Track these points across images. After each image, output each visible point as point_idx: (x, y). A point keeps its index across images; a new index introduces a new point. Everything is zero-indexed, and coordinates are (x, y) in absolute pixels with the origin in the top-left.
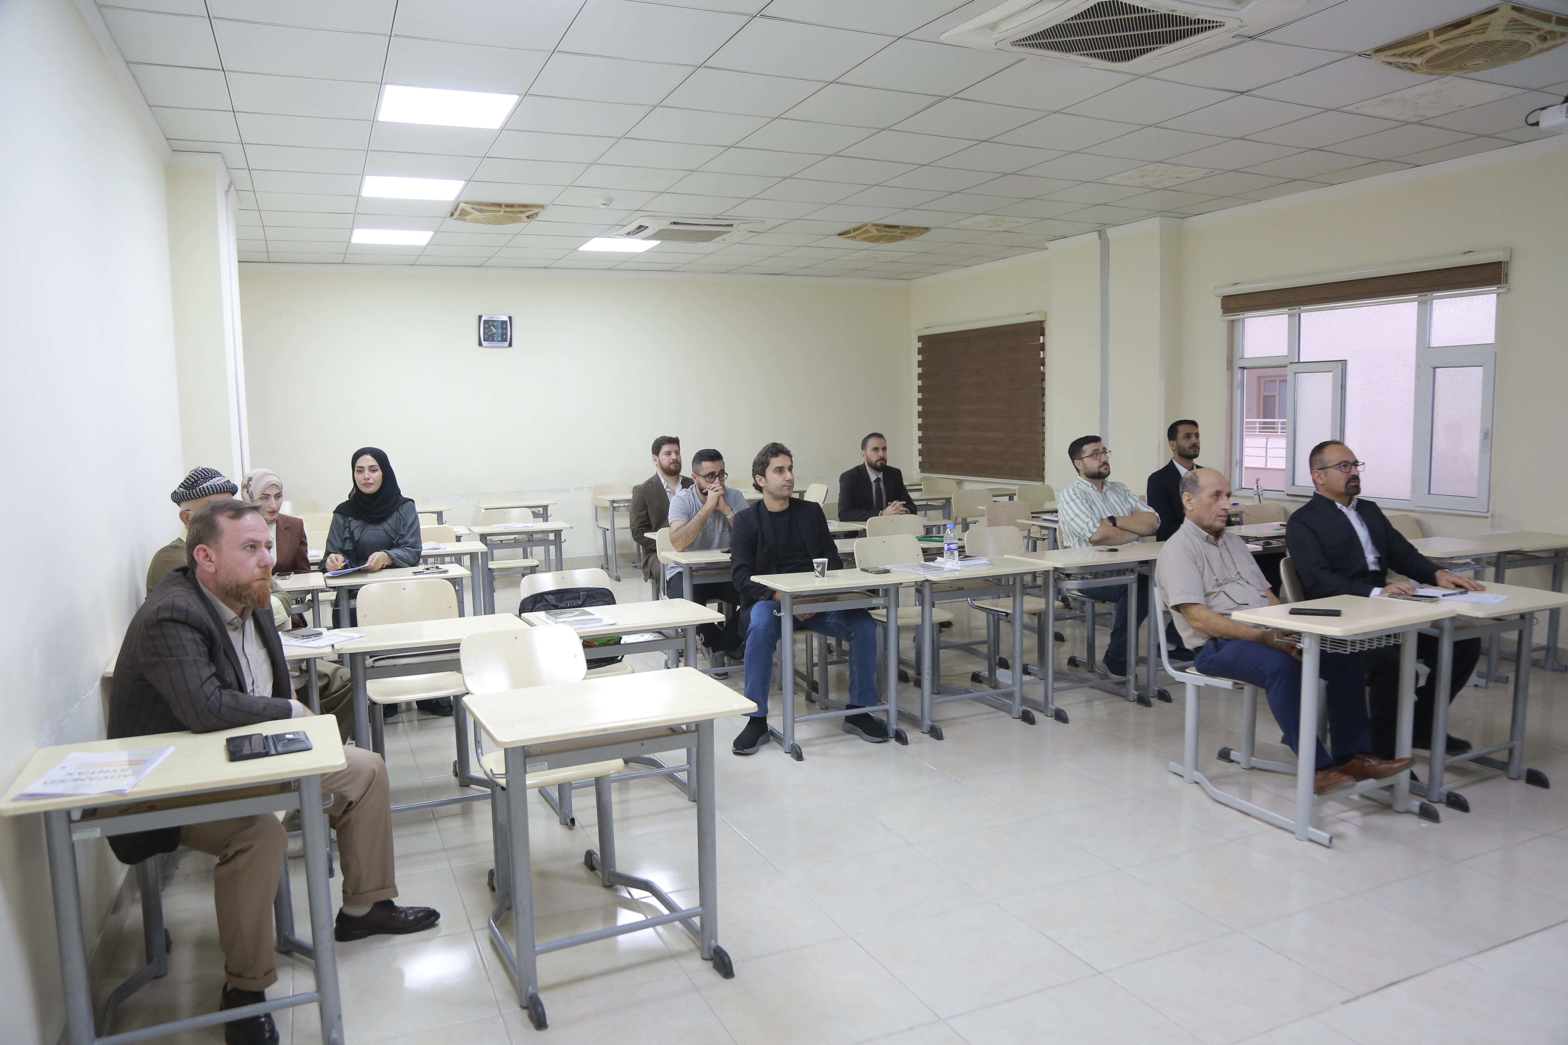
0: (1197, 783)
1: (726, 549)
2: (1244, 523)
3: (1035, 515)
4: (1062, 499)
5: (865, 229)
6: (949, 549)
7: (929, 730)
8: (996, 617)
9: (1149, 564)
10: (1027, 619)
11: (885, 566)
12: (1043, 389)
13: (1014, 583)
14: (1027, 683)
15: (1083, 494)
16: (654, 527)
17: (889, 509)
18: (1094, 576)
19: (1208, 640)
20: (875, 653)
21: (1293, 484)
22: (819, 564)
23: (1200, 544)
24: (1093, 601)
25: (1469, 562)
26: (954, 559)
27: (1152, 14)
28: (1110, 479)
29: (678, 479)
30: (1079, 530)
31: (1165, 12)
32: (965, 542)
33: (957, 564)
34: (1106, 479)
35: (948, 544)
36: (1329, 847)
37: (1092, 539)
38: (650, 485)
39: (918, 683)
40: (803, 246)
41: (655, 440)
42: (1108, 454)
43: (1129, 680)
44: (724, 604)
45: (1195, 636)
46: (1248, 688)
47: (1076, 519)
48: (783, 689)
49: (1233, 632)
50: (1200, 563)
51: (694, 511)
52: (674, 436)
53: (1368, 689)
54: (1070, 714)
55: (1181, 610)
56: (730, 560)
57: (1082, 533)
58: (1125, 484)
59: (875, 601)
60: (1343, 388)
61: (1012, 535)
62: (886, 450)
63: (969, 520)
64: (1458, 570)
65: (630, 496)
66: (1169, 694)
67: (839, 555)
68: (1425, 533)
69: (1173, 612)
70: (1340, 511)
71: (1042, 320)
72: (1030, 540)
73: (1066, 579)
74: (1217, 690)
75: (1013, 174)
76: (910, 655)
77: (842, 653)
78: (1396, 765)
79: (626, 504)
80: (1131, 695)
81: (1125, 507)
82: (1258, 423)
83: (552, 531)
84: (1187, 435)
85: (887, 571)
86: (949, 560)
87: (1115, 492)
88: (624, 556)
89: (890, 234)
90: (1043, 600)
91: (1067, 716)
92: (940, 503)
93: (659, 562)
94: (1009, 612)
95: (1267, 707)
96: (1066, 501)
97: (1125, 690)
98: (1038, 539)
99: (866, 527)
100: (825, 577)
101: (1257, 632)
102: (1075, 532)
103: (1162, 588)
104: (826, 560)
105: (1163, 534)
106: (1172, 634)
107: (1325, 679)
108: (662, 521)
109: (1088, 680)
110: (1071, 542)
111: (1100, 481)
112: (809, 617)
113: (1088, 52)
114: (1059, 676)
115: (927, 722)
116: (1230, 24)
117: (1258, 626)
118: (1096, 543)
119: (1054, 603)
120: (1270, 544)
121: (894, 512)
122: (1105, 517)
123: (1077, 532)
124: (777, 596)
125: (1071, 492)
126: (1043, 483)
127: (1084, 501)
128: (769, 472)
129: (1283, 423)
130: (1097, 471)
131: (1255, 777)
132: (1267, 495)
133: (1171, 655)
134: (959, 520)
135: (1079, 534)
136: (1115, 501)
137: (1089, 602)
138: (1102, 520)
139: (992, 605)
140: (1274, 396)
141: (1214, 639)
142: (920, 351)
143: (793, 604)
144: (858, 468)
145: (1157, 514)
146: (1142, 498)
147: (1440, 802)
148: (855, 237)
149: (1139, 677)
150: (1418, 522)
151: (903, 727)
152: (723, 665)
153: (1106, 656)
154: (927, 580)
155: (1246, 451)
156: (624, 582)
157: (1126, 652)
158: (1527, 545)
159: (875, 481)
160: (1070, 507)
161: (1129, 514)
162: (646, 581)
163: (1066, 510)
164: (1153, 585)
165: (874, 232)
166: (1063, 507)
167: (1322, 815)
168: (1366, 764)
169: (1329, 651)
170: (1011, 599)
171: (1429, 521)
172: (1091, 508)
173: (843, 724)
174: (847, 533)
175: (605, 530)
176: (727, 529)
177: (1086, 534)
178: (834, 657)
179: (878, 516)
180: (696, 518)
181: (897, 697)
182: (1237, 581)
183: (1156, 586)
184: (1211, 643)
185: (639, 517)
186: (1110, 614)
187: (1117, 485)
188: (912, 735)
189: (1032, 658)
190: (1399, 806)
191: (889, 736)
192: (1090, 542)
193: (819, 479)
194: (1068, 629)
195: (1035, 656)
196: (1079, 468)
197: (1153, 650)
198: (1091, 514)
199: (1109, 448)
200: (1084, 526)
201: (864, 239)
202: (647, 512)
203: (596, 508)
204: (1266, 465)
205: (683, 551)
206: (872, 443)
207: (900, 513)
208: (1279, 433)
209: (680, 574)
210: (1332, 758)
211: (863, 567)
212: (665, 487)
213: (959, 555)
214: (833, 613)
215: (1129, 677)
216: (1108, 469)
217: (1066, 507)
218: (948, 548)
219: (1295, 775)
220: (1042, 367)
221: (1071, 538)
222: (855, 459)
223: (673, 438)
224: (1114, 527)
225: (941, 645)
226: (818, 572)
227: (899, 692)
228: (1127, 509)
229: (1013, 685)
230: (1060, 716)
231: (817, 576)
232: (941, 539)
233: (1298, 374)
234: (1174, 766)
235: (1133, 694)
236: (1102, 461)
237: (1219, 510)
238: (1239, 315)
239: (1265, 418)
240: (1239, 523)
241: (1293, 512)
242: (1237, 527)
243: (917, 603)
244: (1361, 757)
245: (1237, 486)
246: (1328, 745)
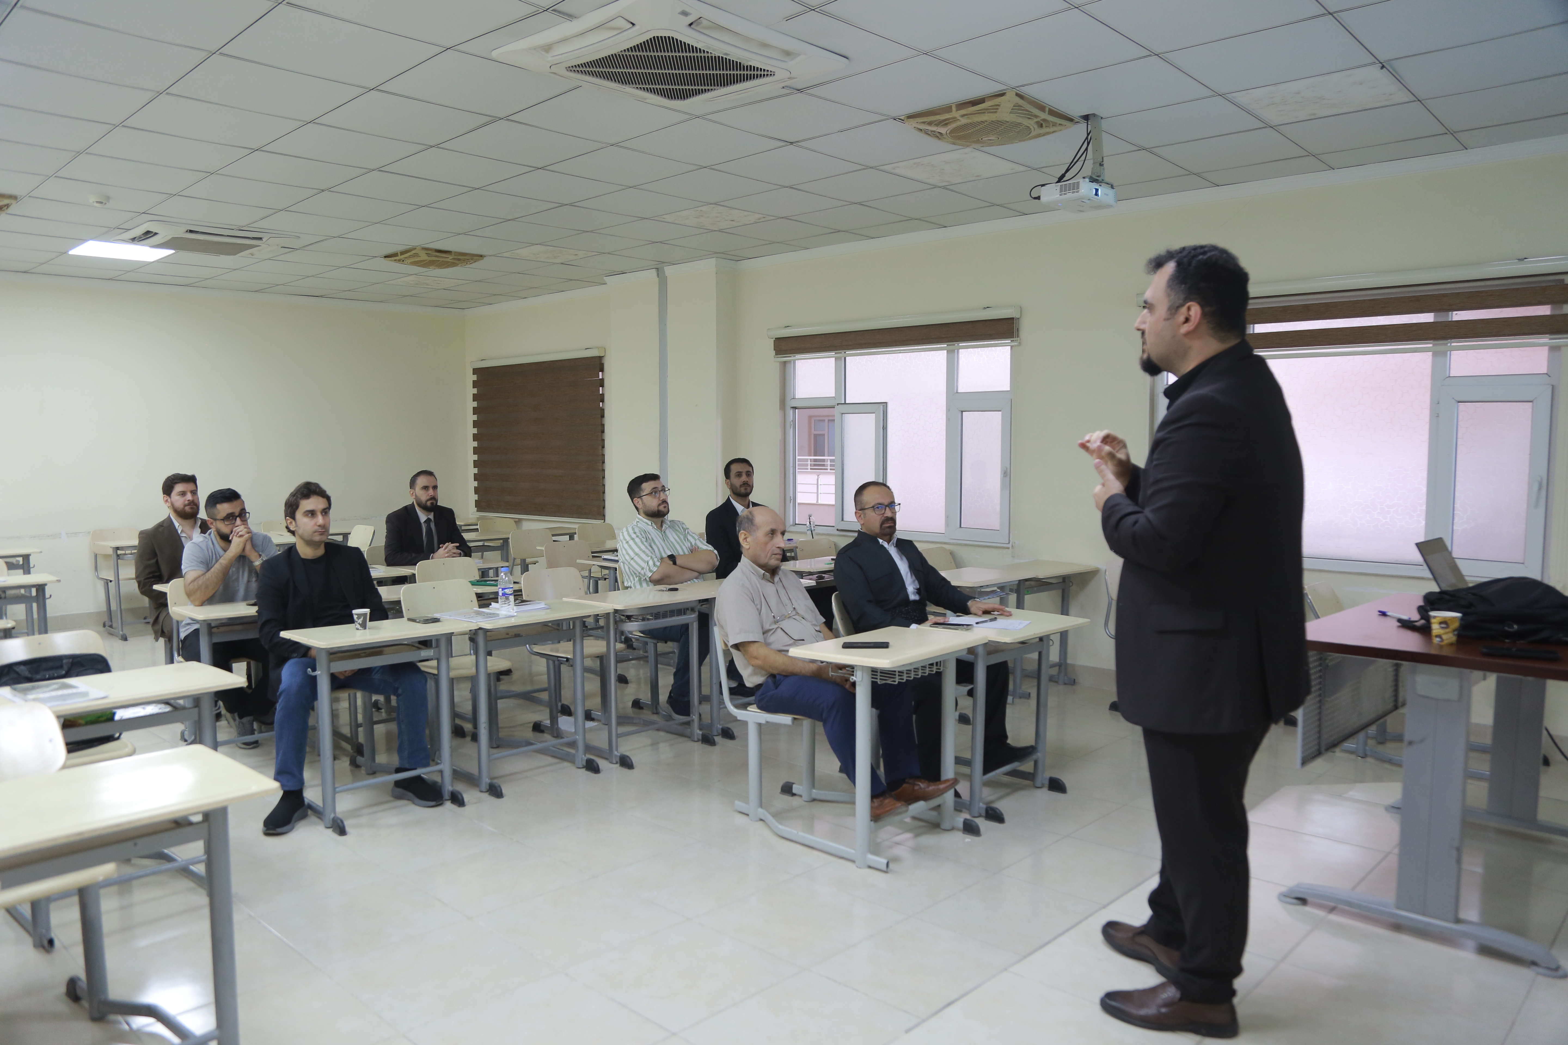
0: (761, 820)
1: (253, 602)
2: (798, 558)
3: (596, 555)
4: (622, 538)
5: (413, 252)
6: (504, 594)
7: (488, 788)
8: (556, 662)
9: (709, 602)
10: (588, 662)
11: (435, 615)
12: (603, 425)
13: (574, 627)
14: (591, 729)
15: (642, 533)
16: (166, 578)
17: (441, 551)
18: (655, 616)
19: (768, 677)
20: (426, 707)
21: (843, 520)
22: (359, 616)
23: (757, 582)
24: (655, 641)
25: (996, 590)
26: (509, 605)
27: (706, 55)
28: (670, 517)
29: (195, 522)
30: (639, 569)
31: (719, 55)
32: (522, 585)
33: (513, 610)
34: (666, 517)
35: (503, 589)
36: (886, 872)
37: (652, 578)
38: (161, 529)
39: (475, 738)
40: (345, 267)
41: (166, 478)
42: (667, 493)
43: (693, 721)
44: (253, 663)
45: (754, 673)
46: (806, 723)
47: (636, 558)
48: (321, 756)
49: (791, 668)
50: (757, 601)
51: (214, 560)
52: (189, 473)
53: (914, 716)
54: (635, 760)
55: (741, 648)
56: (257, 614)
57: (642, 572)
58: (684, 522)
59: (425, 653)
60: (885, 428)
61: (570, 576)
62: (437, 488)
63: (528, 560)
64: (987, 598)
65: (135, 542)
66: (732, 731)
67: (383, 603)
68: (957, 563)
69: (733, 651)
70: (882, 546)
71: (601, 355)
72: (591, 580)
73: (627, 621)
74: (776, 726)
75: (571, 205)
76: (466, 708)
77: (390, 709)
78: (942, 786)
79: (133, 551)
80: (696, 735)
81: (685, 545)
82: (809, 461)
83: (33, 586)
84: (738, 474)
85: (436, 620)
86: (504, 605)
87: (675, 530)
88: (133, 611)
89: (441, 259)
90: (604, 643)
91: (632, 762)
92: (498, 543)
93: (171, 618)
94: (569, 657)
95: (824, 738)
96: (625, 540)
97: (689, 730)
98: (599, 579)
99: (416, 572)
100: (367, 630)
101: (813, 667)
102: (635, 571)
103: (722, 627)
104: (367, 611)
105: (723, 571)
106: (732, 672)
107: (877, 708)
108: (175, 572)
109: (653, 723)
110: (631, 582)
111: (659, 520)
112: (350, 674)
113: (645, 86)
114: (623, 720)
115: (486, 781)
116: (780, 75)
117: (813, 661)
118: (656, 582)
119: (615, 646)
120: (823, 578)
121: (446, 555)
122: (665, 556)
123: (638, 571)
124: (313, 653)
125: (631, 531)
126: (603, 521)
127: (644, 540)
128: (299, 515)
129: (831, 461)
130: (656, 509)
131: (817, 808)
132: (819, 530)
133: (732, 691)
134: (518, 561)
135: (639, 573)
136: (676, 540)
137: (651, 642)
138: (662, 559)
139: (551, 651)
140: (824, 435)
141: (773, 676)
142: (475, 384)
143: (330, 661)
144: (406, 508)
145: (716, 552)
146: (701, 535)
147: (980, 816)
148: (403, 261)
149: (703, 716)
150: (952, 554)
151: (460, 787)
152: (252, 732)
153: (670, 697)
154: (480, 629)
155: (799, 488)
156: (131, 641)
157: (689, 692)
158: (1042, 573)
159: (425, 522)
160: (630, 546)
161: (688, 552)
162: (157, 640)
163: (625, 550)
164: (713, 624)
165: (424, 257)
166: (623, 546)
167: (879, 840)
168: (916, 788)
169: (879, 682)
170: (571, 643)
171: (961, 552)
172: (652, 547)
173: (393, 790)
174: (394, 578)
175: (107, 582)
176: (254, 579)
177: (647, 573)
178: (383, 715)
179: (429, 559)
180: (217, 567)
181: (451, 756)
182: (794, 617)
183: (716, 625)
184: (770, 680)
185: (146, 567)
186: (673, 652)
187: (675, 523)
188: (469, 795)
189: (595, 703)
190: (946, 825)
191: (444, 799)
192: (650, 581)
193: (365, 520)
194: (632, 671)
195: (598, 700)
196: (638, 506)
197: (715, 688)
198: (651, 552)
199: (669, 485)
200: (644, 565)
201: (414, 263)
202: (157, 561)
203: (96, 556)
204: (817, 501)
205: (201, 606)
206: (422, 481)
207: (453, 556)
208: (829, 471)
209: (196, 631)
210: (885, 785)
211: (411, 617)
212: (179, 532)
213: (515, 600)
214: (378, 669)
215: (692, 717)
216: (667, 507)
217: (626, 546)
218: (502, 593)
219: (854, 803)
220: (601, 403)
221: (632, 578)
222: (403, 498)
223: (189, 476)
224: (674, 566)
225: (499, 695)
226: (359, 624)
227: (453, 750)
228: (686, 548)
229: (575, 733)
230: (626, 763)
231: (358, 629)
232: (495, 583)
233: (845, 415)
234: (739, 804)
235: (697, 734)
236: (661, 499)
237: (774, 548)
238: (790, 357)
239: (816, 456)
240: (794, 558)
241: (843, 546)
242: (792, 562)
243: (472, 652)
244: (911, 781)
245: (791, 522)
246: (881, 771)
